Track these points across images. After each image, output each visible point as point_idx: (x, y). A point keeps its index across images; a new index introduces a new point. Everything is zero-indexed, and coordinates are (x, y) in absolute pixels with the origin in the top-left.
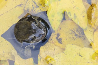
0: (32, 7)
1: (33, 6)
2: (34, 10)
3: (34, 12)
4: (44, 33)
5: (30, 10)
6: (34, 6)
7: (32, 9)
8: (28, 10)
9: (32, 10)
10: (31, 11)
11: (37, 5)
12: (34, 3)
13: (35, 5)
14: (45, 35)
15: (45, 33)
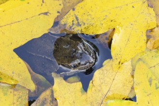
0: (72, 23)
1: (73, 21)
2: (73, 28)
3: (73, 30)
4: (92, 60)
5: (68, 26)
6: (74, 23)
7: (71, 25)
8: (65, 25)
9: (71, 27)
10: (69, 28)
11: (78, 23)
12: (75, 19)
13: (77, 22)
14: (93, 64)
15: (94, 62)
